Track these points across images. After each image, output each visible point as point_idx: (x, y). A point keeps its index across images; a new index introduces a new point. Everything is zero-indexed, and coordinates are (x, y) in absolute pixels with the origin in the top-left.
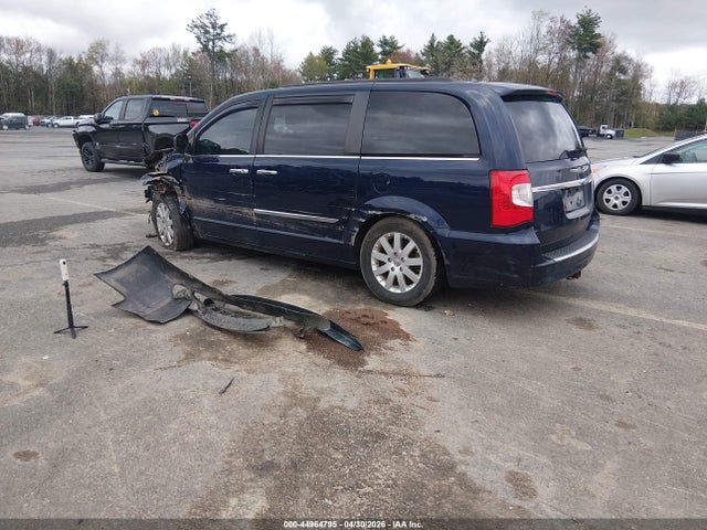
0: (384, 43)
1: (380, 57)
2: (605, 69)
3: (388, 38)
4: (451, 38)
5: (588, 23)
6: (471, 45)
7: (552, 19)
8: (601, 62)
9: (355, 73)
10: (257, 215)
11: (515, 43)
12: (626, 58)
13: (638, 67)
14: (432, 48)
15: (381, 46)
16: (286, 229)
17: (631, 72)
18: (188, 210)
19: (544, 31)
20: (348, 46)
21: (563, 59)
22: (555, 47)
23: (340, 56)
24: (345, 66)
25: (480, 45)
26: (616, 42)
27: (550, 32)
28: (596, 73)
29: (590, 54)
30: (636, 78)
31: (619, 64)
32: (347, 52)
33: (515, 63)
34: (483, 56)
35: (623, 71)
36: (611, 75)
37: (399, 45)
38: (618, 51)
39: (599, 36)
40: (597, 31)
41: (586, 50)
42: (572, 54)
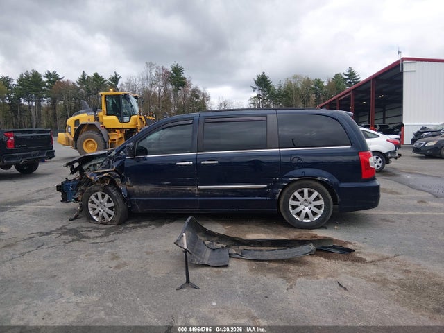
0: (49, 75)
1: (47, 84)
2: (188, 96)
3: (51, 72)
4: (96, 74)
5: (177, 71)
6: (110, 79)
7: (157, 68)
8: (186, 92)
9: (28, 94)
10: (200, 190)
11: (138, 80)
12: (197, 90)
13: (204, 95)
14: (84, 80)
15: (47, 77)
16: (224, 196)
17: (201, 98)
18: (130, 194)
19: (154, 74)
20: (21, 76)
21: (166, 90)
22: (161, 83)
23: (15, 82)
24: (21, 89)
25: (115, 79)
26: (192, 82)
27: (157, 74)
28: (184, 98)
29: (180, 88)
30: (203, 101)
31: (195, 93)
32: (21, 80)
33: (139, 91)
34: (118, 86)
35: (197, 97)
36: (191, 99)
37: (60, 77)
38: (193, 86)
39: (184, 78)
40: (183, 76)
41: (178, 86)
42: (170, 87)
